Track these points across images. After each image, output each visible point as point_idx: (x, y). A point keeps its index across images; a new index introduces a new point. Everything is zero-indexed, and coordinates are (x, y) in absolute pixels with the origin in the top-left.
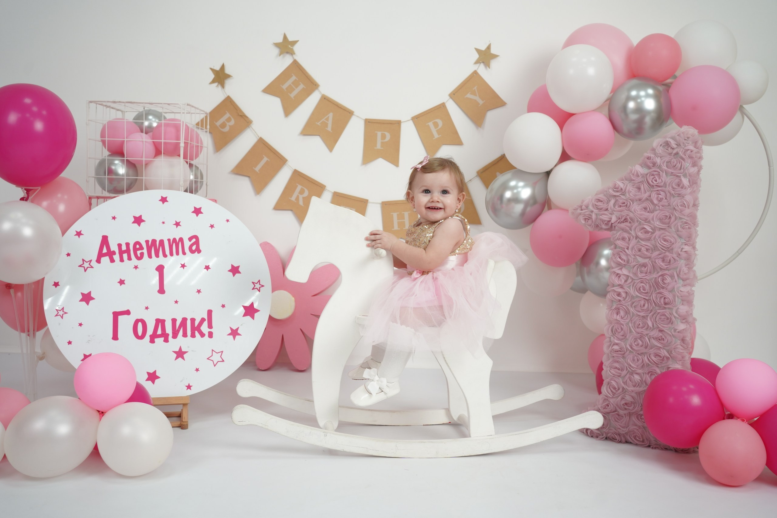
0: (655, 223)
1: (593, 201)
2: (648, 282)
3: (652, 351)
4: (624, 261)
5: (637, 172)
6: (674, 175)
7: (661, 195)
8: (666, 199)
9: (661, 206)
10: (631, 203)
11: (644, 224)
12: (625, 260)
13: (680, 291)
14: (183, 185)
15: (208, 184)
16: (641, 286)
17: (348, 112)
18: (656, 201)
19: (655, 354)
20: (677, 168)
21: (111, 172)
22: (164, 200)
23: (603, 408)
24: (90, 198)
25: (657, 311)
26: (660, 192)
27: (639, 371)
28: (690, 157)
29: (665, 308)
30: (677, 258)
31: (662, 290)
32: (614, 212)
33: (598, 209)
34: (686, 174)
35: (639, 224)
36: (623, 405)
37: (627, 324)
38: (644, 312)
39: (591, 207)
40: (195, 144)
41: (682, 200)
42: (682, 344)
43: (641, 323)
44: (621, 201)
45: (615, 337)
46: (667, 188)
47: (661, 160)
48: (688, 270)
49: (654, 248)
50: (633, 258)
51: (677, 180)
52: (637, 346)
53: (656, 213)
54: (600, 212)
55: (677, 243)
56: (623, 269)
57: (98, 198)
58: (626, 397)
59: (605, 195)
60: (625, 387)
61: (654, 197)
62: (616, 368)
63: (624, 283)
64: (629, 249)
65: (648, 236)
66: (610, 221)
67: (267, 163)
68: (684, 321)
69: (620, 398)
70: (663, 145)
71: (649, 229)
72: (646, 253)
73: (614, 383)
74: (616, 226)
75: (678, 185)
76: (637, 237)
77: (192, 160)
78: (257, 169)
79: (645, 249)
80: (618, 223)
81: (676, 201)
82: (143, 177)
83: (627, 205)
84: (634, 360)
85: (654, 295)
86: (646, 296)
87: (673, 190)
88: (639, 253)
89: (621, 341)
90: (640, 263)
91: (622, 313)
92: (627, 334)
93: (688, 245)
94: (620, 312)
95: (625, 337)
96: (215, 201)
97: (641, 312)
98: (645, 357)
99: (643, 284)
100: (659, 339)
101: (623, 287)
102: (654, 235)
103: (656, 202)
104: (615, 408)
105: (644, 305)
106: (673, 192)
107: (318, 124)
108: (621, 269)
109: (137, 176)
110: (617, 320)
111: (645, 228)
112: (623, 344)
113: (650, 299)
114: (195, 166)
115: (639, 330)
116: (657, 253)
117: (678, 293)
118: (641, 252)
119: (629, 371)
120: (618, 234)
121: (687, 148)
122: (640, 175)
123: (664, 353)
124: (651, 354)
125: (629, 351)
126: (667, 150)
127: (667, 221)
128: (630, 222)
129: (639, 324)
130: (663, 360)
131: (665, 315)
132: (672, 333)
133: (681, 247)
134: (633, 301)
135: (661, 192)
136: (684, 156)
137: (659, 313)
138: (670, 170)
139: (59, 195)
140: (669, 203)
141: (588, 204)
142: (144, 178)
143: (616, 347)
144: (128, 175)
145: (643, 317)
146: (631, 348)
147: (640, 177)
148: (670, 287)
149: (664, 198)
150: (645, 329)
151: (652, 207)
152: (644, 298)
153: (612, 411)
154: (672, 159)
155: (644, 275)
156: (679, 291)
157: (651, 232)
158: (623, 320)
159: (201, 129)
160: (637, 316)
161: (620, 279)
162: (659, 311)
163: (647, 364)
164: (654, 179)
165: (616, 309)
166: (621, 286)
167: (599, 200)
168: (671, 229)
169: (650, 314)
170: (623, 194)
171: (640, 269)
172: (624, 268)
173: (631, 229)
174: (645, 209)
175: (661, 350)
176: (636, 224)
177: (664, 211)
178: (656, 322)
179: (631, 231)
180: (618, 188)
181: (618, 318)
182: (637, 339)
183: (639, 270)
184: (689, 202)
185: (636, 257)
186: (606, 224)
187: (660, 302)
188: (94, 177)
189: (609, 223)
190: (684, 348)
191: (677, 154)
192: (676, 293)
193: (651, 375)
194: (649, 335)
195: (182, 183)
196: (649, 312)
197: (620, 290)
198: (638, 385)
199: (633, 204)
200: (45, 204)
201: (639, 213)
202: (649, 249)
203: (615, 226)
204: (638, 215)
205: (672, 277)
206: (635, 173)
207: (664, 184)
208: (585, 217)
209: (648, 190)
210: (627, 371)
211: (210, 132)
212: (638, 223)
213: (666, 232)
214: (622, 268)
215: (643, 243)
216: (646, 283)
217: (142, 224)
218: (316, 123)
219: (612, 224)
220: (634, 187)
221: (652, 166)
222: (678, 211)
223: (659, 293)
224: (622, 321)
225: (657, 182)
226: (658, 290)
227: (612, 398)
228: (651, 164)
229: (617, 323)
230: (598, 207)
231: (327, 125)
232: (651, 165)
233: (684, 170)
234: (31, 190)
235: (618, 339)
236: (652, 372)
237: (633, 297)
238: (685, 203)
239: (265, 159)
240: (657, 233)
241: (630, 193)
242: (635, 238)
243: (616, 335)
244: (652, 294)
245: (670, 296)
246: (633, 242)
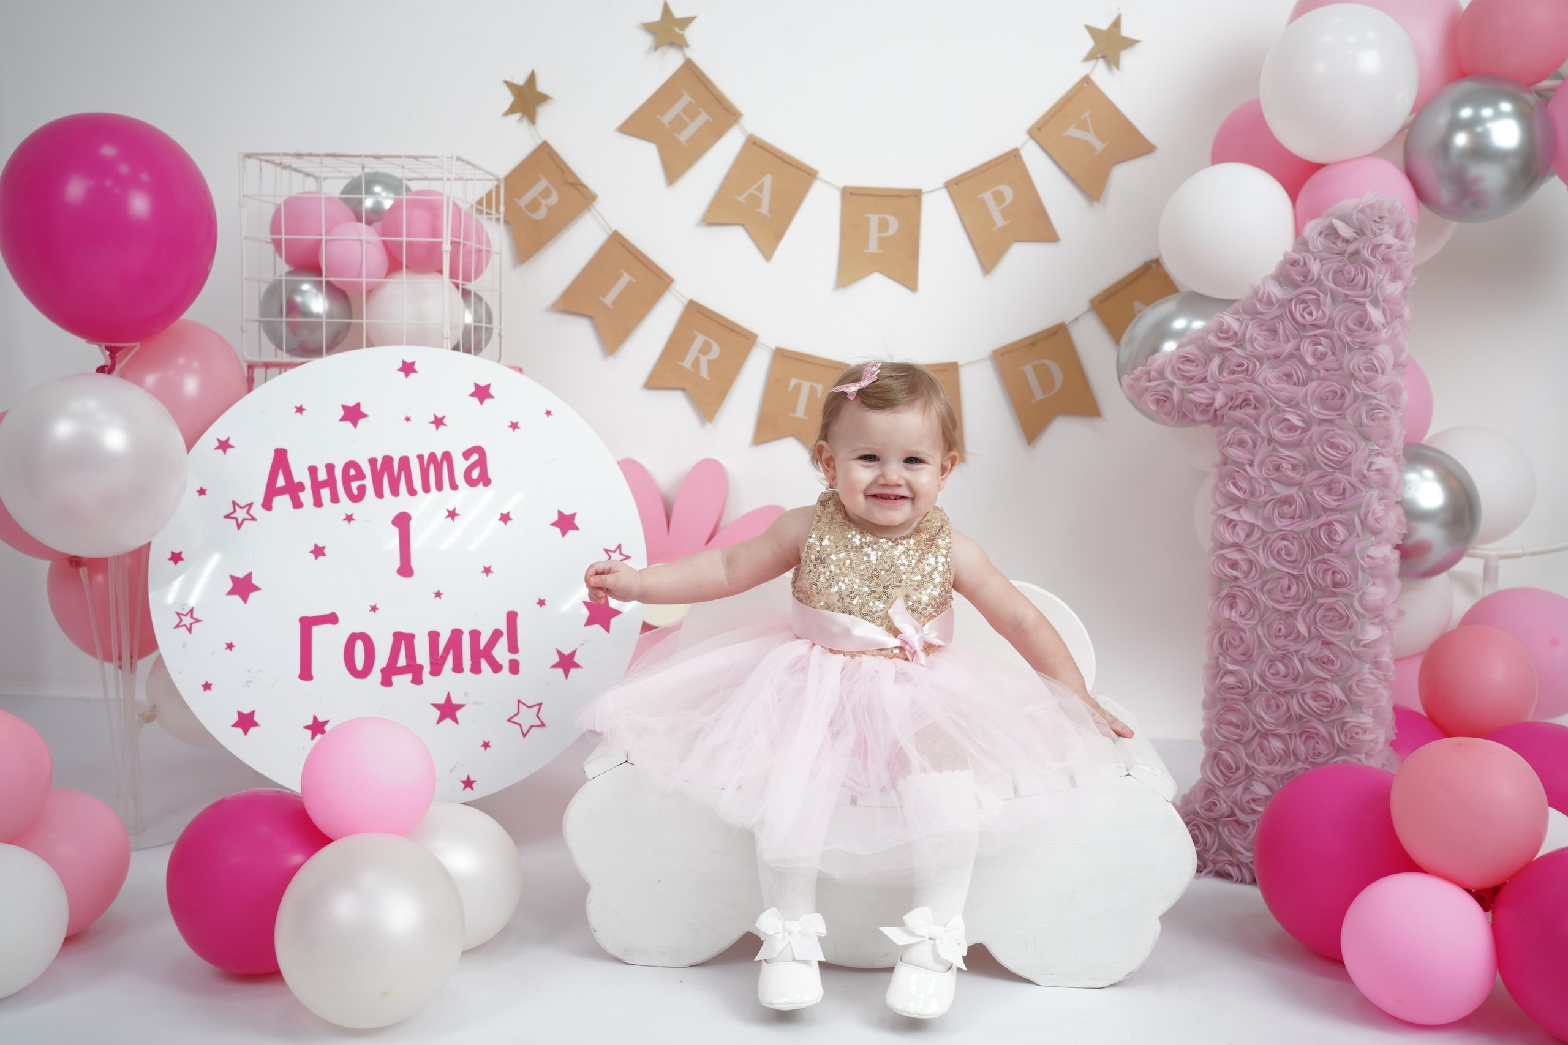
0: (1311, 408)
1: (1174, 361)
2: (1297, 537)
3: (1308, 687)
4: (1245, 492)
5: (1269, 294)
6: (1351, 301)
7: (1321, 345)
8: (1333, 354)
9: (1322, 371)
10: (1258, 364)
11: (1285, 411)
12: (1246, 490)
13: (1369, 556)
14: (449, 336)
15: (503, 333)
16: (1283, 547)
17: (805, 172)
18: (1313, 360)
19: (1315, 693)
20: (1356, 285)
21: (293, 308)
22: (408, 368)
23: (1206, 810)
24: (251, 367)
25: (1316, 602)
26: (1320, 340)
27: (1283, 731)
28: (1386, 260)
29: (1335, 595)
30: (1359, 485)
31: (1327, 556)
32: (1220, 385)
33: (1184, 377)
34: (1376, 297)
35: (1275, 410)
36: (1248, 802)
37: (1254, 629)
38: (1290, 603)
39: (1169, 375)
40: (474, 245)
41: (1369, 356)
42: (1374, 671)
43: (1282, 627)
44: (1235, 360)
45: (1228, 658)
46: (1336, 330)
47: (1322, 265)
48: (1384, 510)
49: (1309, 462)
50: (1265, 486)
51: (1357, 313)
52: (1277, 677)
53: (1313, 385)
54: (1190, 385)
55: (1360, 451)
56: (1242, 510)
57: (267, 366)
58: (1253, 786)
59: (1199, 348)
60: (1252, 764)
61: (1307, 351)
62: (1231, 723)
63: (1244, 540)
64: (1255, 466)
65: (1296, 435)
66: (1212, 404)
67: (629, 286)
68: (1377, 620)
69: (1240, 789)
70: (1324, 233)
71: (1296, 421)
72: (1290, 473)
73: (1226, 756)
74: (1225, 417)
75: (1360, 323)
76: (1271, 440)
77: (469, 280)
78: (609, 299)
79: (1290, 466)
80: (1230, 408)
81: (1354, 361)
82: (362, 318)
83: (1247, 369)
84: (1268, 706)
85: (1310, 568)
86: (1294, 568)
87: (1350, 335)
88: (1276, 475)
89: (1240, 665)
90: (1279, 496)
91: (1241, 606)
92: (1254, 650)
93: (1385, 454)
94: (1236, 603)
95: (1250, 656)
96: (520, 370)
97: (1282, 603)
98: (1292, 699)
99: (1285, 542)
100: (1322, 662)
101: (1243, 549)
102: (1309, 434)
103: (1310, 361)
104: (1229, 809)
105: (1289, 588)
106: (1349, 339)
107: (741, 199)
108: (1238, 509)
109: (351, 318)
110: (1230, 620)
111: (1289, 420)
112: (1244, 672)
113: (1302, 575)
114: (476, 295)
115: (1279, 642)
116: (1316, 473)
117: (1365, 562)
118: (1281, 471)
119: (1258, 729)
120: (1230, 433)
121: (1377, 241)
122: (1275, 302)
123: (1333, 692)
124: (1305, 693)
125: (1258, 688)
126: (1333, 243)
127: (1336, 402)
128: (1255, 408)
129: (1280, 629)
130: (1331, 706)
131: (1335, 609)
132: (1350, 648)
133: (1369, 461)
134: (1265, 578)
135: (1321, 338)
136: (1372, 259)
137: (1322, 605)
138: (1341, 290)
139: (182, 361)
140: (1340, 364)
141: (1163, 368)
142: (365, 321)
143: (1230, 680)
144: (330, 315)
145: (1286, 613)
146: (1263, 679)
147: (1277, 306)
148: (1345, 548)
149: (1330, 352)
150: (1291, 641)
151: (1302, 372)
152: (1288, 573)
153: (1225, 816)
154: (1345, 265)
155: (1287, 522)
156: (1366, 557)
157: (1302, 427)
158: (1244, 622)
159: (488, 214)
160: (1274, 612)
161: (1235, 533)
162: (1321, 601)
163: (1298, 716)
164: (1308, 310)
165: (1228, 596)
166: (1238, 547)
167: (1188, 360)
168: (1344, 421)
169: (1303, 608)
170: (1241, 346)
171: (1279, 508)
172: (1243, 507)
173: (1257, 423)
174: (1289, 376)
175: (1328, 684)
176: (1269, 411)
177: (1330, 380)
178: (1316, 624)
179: (1258, 425)
180: (1227, 332)
181: (1234, 615)
182: (1274, 661)
183: (1276, 511)
184: (1386, 362)
185: (1270, 483)
186: (1204, 411)
187: (1324, 579)
188: (255, 321)
189: (1209, 408)
190: (1377, 677)
191: (1356, 253)
192: (1358, 560)
193: (1307, 738)
194: (1301, 652)
195: (448, 331)
196: (1300, 602)
197: (1236, 556)
198: (1280, 760)
199: (1261, 365)
200: (150, 379)
201: (1275, 386)
202: (1298, 465)
203: (1223, 416)
204: (1272, 391)
205: (1349, 525)
206: (1264, 299)
207: (1329, 320)
208: (1156, 397)
209: (1294, 335)
210: (1255, 731)
211: (506, 222)
212: (1273, 408)
213: (1335, 428)
214: (1241, 507)
215: (1286, 452)
216: (1293, 538)
217: (361, 422)
218: (737, 197)
219: (1216, 411)
220: (1263, 328)
221: (1303, 281)
222: (1361, 381)
223: (1321, 561)
224: (1242, 623)
225: (1314, 318)
226: (1320, 555)
227: (1223, 787)
228: (1299, 276)
229: (1232, 627)
230: (1186, 374)
231: (758, 201)
232: (1299, 278)
233: (1372, 289)
234: (120, 349)
235: (1235, 662)
236: (1308, 732)
237: (1263, 571)
238: (1376, 362)
239: (626, 278)
240: (1315, 429)
241: (1255, 341)
242: (1266, 442)
243: (1230, 654)
244: (1305, 563)
245: (1344, 567)
246: (1263, 450)
